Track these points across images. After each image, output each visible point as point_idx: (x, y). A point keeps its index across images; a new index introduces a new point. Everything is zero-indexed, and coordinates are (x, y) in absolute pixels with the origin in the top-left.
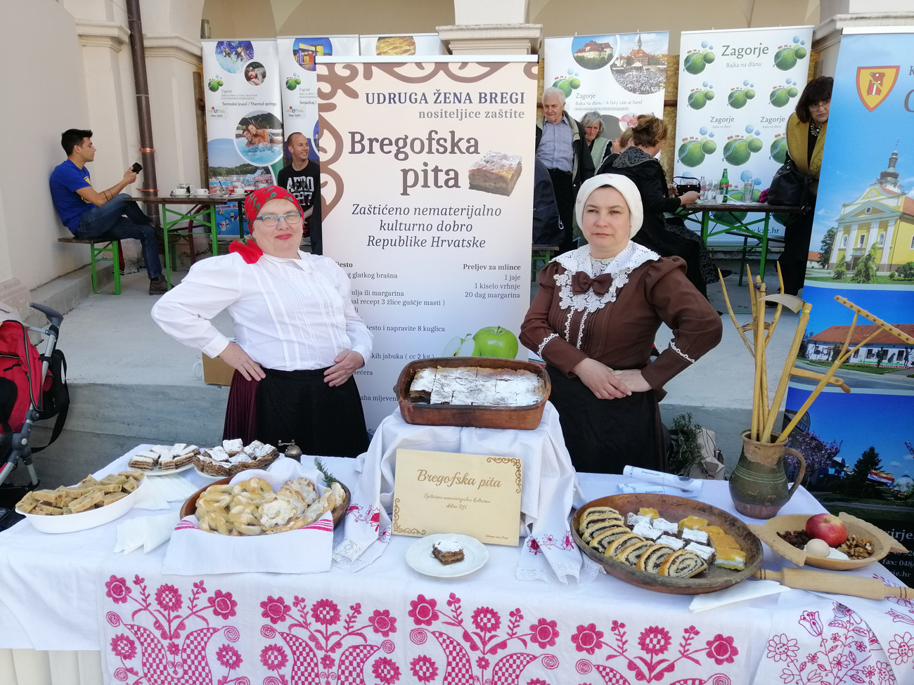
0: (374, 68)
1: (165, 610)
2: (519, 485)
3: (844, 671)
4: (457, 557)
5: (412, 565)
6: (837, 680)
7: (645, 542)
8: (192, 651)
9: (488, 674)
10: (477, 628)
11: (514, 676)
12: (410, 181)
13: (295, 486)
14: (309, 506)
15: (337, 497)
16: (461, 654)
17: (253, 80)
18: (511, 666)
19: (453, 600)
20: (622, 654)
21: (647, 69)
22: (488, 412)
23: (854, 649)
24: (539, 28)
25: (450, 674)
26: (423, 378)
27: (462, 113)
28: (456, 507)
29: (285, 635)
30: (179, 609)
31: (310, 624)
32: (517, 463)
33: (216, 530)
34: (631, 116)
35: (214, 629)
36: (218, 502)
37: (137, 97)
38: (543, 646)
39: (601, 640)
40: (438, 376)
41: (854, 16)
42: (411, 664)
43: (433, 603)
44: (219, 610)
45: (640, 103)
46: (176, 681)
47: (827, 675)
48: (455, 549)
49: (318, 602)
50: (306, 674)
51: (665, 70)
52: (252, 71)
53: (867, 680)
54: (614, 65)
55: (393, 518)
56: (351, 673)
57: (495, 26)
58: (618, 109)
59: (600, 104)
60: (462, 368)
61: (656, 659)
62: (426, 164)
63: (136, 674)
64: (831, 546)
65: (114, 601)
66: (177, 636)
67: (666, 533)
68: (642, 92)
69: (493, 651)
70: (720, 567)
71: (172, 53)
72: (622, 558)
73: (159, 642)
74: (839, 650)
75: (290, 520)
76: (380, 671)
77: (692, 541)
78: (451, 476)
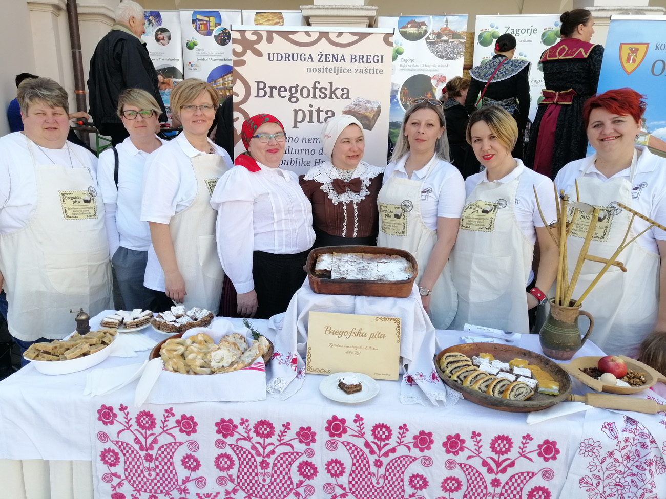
0: (274, 35)
1: (143, 430)
2: (398, 337)
3: (631, 462)
4: (357, 388)
5: (325, 394)
6: (627, 469)
7: (490, 377)
8: (163, 459)
9: (382, 471)
10: (375, 438)
11: (400, 472)
12: (300, 117)
13: (231, 339)
14: (243, 353)
15: (264, 347)
16: (362, 457)
17: (162, 41)
18: (398, 465)
19: (358, 419)
20: (478, 455)
21: (452, 42)
22: (375, 285)
23: (639, 448)
24: (375, 9)
25: (354, 472)
26: (323, 260)
27: (338, 69)
28: (352, 353)
29: (233, 446)
30: (154, 429)
31: (252, 437)
32: (397, 321)
33: (177, 371)
34: (440, 76)
35: (179, 443)
36: (176, 351)
37: (73, 51)
38: (422, 450)
39: (464, 445)
40: (334, 260)
41: (598, 8)
42: (326, 465)
43: (343, 421)
44: (184, 429)
45: (447, 66)
46: (150, 481)
47: (619, 466)
48: (356, 383)
49: (258, 422)
50: (248, 474)
51: (464, 43)
52: (160, 34)
53: (648, 468)
54: (428, 38)
55: (307, 361)
56: (281, 473)
57: (343, 7)
58: (431, 71)
59: (418, 66)
60: (351, 254)
61: (502, 458)
62: (311, 106)
63: (119, 477)
64: (617, 378)
65: (104, 424)
66: (151, 448)
67: (502, 370)
68: (448, 59)
69: (386, 454)
70: (542, 393)
71: (99, 19)
72: (476, 387)
73: (138, 453)
74: (628, 449)
75: (232, 364)
76: (303, 471)
77: (521, 375)
78: (349, 331)
